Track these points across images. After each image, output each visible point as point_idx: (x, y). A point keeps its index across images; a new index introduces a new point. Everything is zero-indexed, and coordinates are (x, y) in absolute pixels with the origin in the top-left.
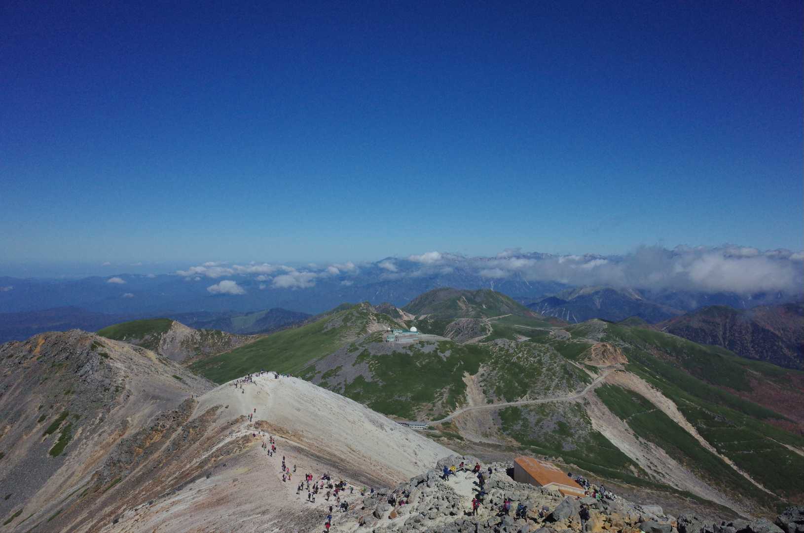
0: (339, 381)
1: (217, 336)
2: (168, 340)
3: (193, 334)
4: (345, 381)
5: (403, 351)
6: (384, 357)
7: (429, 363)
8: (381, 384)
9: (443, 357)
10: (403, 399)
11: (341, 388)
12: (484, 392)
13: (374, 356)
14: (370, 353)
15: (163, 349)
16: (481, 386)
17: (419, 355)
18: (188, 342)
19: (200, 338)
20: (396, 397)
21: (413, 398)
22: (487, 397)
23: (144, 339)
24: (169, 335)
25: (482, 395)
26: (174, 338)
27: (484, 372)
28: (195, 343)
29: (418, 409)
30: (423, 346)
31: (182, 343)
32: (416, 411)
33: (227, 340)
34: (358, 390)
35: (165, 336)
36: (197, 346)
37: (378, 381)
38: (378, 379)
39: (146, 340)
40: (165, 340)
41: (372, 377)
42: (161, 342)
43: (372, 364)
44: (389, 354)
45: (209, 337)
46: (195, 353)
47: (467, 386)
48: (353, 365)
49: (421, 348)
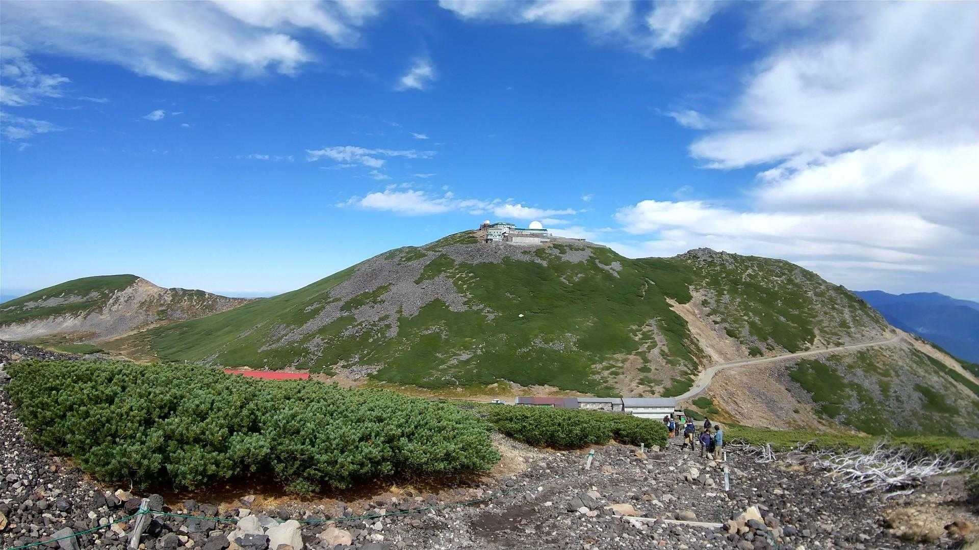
0: (383, 314)
1: (198, 297)
2: (122, 299)
3: (162, 294)
4: (400, 312)
5: (526, 258)
6: (488, 267)
7: (585, 280)
8: (491, 316)
9: (611, 271)
10: (558, 346)
11: (388, 326)
12: (730, 334)
13: (463, 265)
14: (454, 261)
15: (110, 310)
16: (716, 323)
17: (559, 267)
18: (151, 302)
19: (171, 298)
20: (538, 342)
21: (583, 344)
22: (741, 343)
23: (88, 297)
24: (125, 293)
25: (729, 341)
26: (133, 298)
27: (704, 298)
28: (161, 305)
29: (607, 368)
30: (563, 252)
31: (142, 304)
32: (606, 373)
33: (210, 302)
34: (434, 328)
35: (119, 294)
36: (163, 308)
37: (483, 309)
38: (482, 306)
39: (91, 298)
40: (117, 299)
41: (465, 303)
42: (111, 301)
43: (460, 279)
44: (495, 262)
45: (186, 298)
46: (158, 318)
47: (687, 322)
48: (417, 282)
49: (561, 255)
